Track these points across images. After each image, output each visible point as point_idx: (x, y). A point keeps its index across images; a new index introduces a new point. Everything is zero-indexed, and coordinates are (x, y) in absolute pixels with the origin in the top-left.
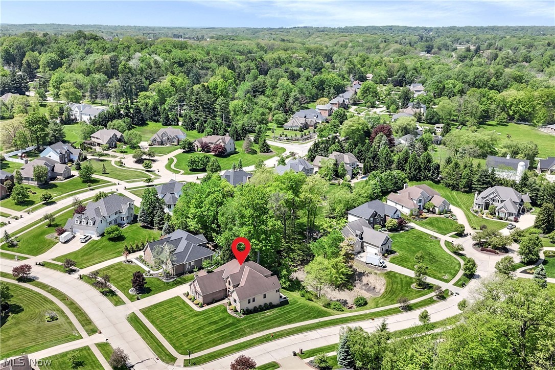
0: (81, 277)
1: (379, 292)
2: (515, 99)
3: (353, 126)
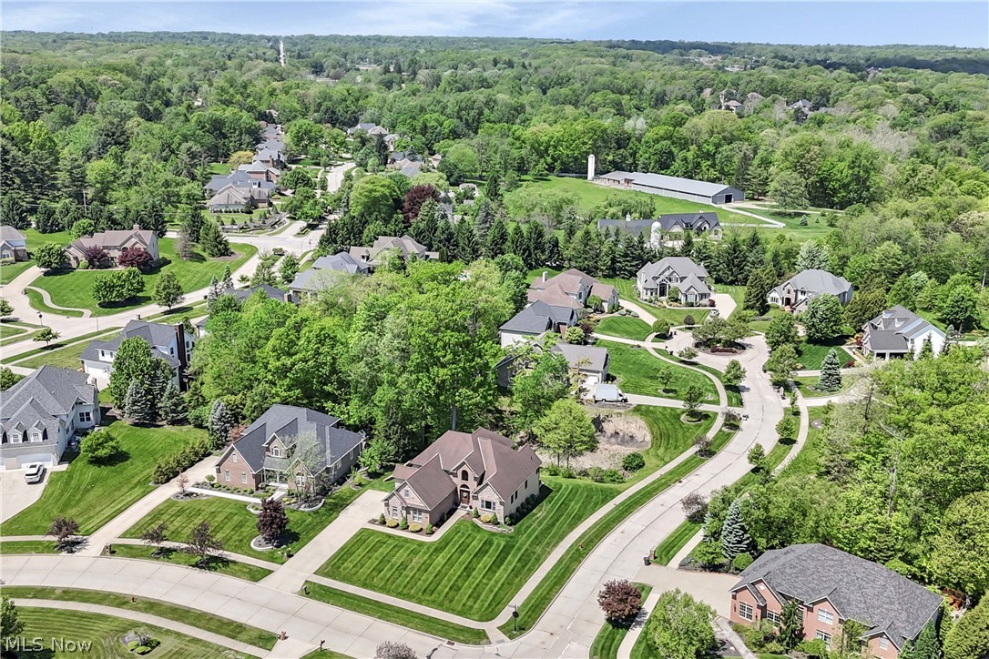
0: (111, 550)
1: (644, 441)
2: (552, 138)
3: (375, 191)
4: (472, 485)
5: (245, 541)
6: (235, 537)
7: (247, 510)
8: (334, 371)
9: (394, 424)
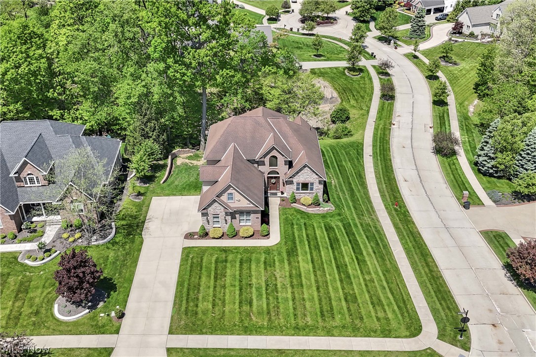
4: (282, 169)
5: (43, 311)
6: (26, 310)
7: (22, 265)
8: (52, 74)
9: (149, 120)
